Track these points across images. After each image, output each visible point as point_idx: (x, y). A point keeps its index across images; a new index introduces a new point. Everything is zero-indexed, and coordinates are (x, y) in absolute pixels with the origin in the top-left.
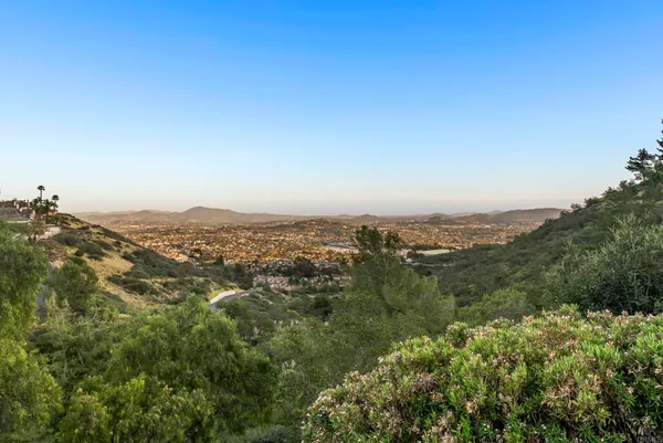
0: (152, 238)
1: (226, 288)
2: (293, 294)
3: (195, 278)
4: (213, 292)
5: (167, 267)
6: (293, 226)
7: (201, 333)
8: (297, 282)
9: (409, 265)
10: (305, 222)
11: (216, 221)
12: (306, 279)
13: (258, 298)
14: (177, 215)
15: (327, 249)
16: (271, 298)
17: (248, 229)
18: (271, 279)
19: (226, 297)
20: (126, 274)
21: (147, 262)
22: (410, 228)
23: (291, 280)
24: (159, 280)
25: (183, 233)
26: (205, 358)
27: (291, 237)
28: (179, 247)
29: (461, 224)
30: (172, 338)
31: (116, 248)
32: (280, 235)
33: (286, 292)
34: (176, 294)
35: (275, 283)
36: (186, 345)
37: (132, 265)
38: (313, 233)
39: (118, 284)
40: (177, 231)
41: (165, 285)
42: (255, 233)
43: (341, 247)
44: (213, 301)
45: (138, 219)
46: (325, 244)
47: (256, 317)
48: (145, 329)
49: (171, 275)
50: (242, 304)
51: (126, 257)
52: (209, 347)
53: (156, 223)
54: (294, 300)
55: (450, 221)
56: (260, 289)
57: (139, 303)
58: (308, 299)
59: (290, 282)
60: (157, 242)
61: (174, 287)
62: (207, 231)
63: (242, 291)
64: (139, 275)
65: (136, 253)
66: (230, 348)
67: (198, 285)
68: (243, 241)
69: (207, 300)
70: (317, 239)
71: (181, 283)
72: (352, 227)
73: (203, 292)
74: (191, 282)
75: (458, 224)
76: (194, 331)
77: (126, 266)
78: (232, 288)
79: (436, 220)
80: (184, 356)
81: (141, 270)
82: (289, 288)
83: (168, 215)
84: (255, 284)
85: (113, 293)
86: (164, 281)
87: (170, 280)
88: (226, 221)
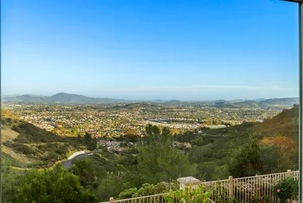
0: (30, 114)
1: (79, 149)
2: (123, 153)
3: (58, 143)
4: (70, 152)
5: (40, 135)
6: (125, 107)
7: (62, 182)
8: (126, 145)
9: (200, 135)
10: (133, 104)
11: (73, 102)
12: (132, 143)
13: (99, 156)
14: (47, 98)
15: (147, 122)
16: (107, 157)
17: (95, 109)
18: (109, 143)
19: (78, 156)
20: (15, 140)
21: (28, 132)
22: (203, 110)
23: (121, 144)
24: (35, 144)
25: (51, 111)
26: (64, 194)
27: (123, 114)
28: (48, 120)
29: (237, 107)
30: (48, 184)
31: (8, 123)
32: (116, 113)
33: (117, 152)
34: (46, 154)
35: (111, 145)
36: (54, 188)
37: (18, 134)
38: (138, 112)
39: (10, 147)
40: (47, 109)
41: (39, 147)
42: (99, 111)
43: (157, 122)
44: (70, 158)
45: (21, 100)
46: (146, 120)
47: (96, 169)
48: (35, 180)
49: (43, 141)
50: (88, 161)
51: (15, 129)
52: (66, 189)
53: (33, 103)
54: (123, 157)
55: (230, 105)
56: (101, 150)
57: (23, 159)
58: (132, 157)
59: (121, 145)
60: (33, 117)
61: (45, 149)
62: (67, 110)
63: (89, 151)
64: (23, 141)
65: (20, 126)
66: (76, 189)
67: (60, 147)
68: (91, 116)
69: (66, 158)
70: (141, 116)
71: (49, 147)
72: (164, 109)
73: (63, 152)
74: (56, 146)
75: (235, 107)
76: (58, 181)
77: (15, 135)
78: (82, 149)
79: (220, 104)
80: (54, 193)
81: (24, 138)
82: (120, 150)
83: (41, 98)
84: (98, 146)
85: (6, 152)
86: (39, 145)
87: (43, 144)
88: (80, 102)
